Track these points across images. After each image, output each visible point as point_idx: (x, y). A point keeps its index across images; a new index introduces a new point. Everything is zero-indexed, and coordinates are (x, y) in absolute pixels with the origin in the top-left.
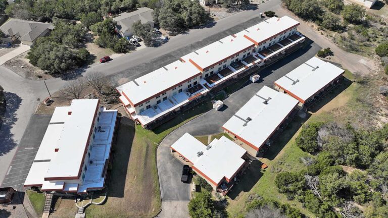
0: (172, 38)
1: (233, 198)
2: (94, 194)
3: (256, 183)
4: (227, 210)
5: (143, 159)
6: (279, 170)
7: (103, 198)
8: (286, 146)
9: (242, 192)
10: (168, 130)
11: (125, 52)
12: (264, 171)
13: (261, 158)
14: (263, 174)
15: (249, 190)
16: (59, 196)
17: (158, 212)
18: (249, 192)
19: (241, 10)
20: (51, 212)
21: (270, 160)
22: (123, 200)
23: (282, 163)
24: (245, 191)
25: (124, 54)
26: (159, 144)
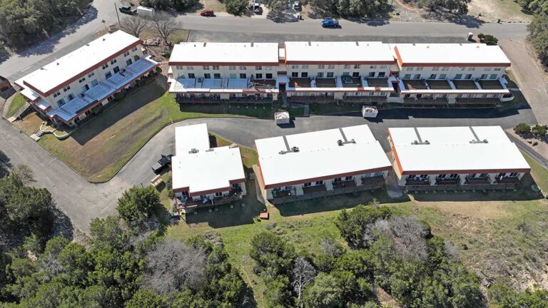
0: (308, 20)
1: (188, 222)
2: (62, 126)
3: (233, 225)
4: (169, 228)
5: (140, 125)
6: (278, 232)
7: (65, 134)
8: (323, 214)
9: (207, 223)
10: (197, 114)
11: (237, 14)
12: (259, 221)
13: (272, 205)
14: (253, 222)
15: (215, 228)
16: (36, 111)
17: (101, 181)
18: (214, 229)
19: (446, 21)
20: (18, 119)
21: (282, 214)
22: (81, 147)
23: (292, 226)
24: (209, 225)
25: (233, 16)
26: (174, 122)
